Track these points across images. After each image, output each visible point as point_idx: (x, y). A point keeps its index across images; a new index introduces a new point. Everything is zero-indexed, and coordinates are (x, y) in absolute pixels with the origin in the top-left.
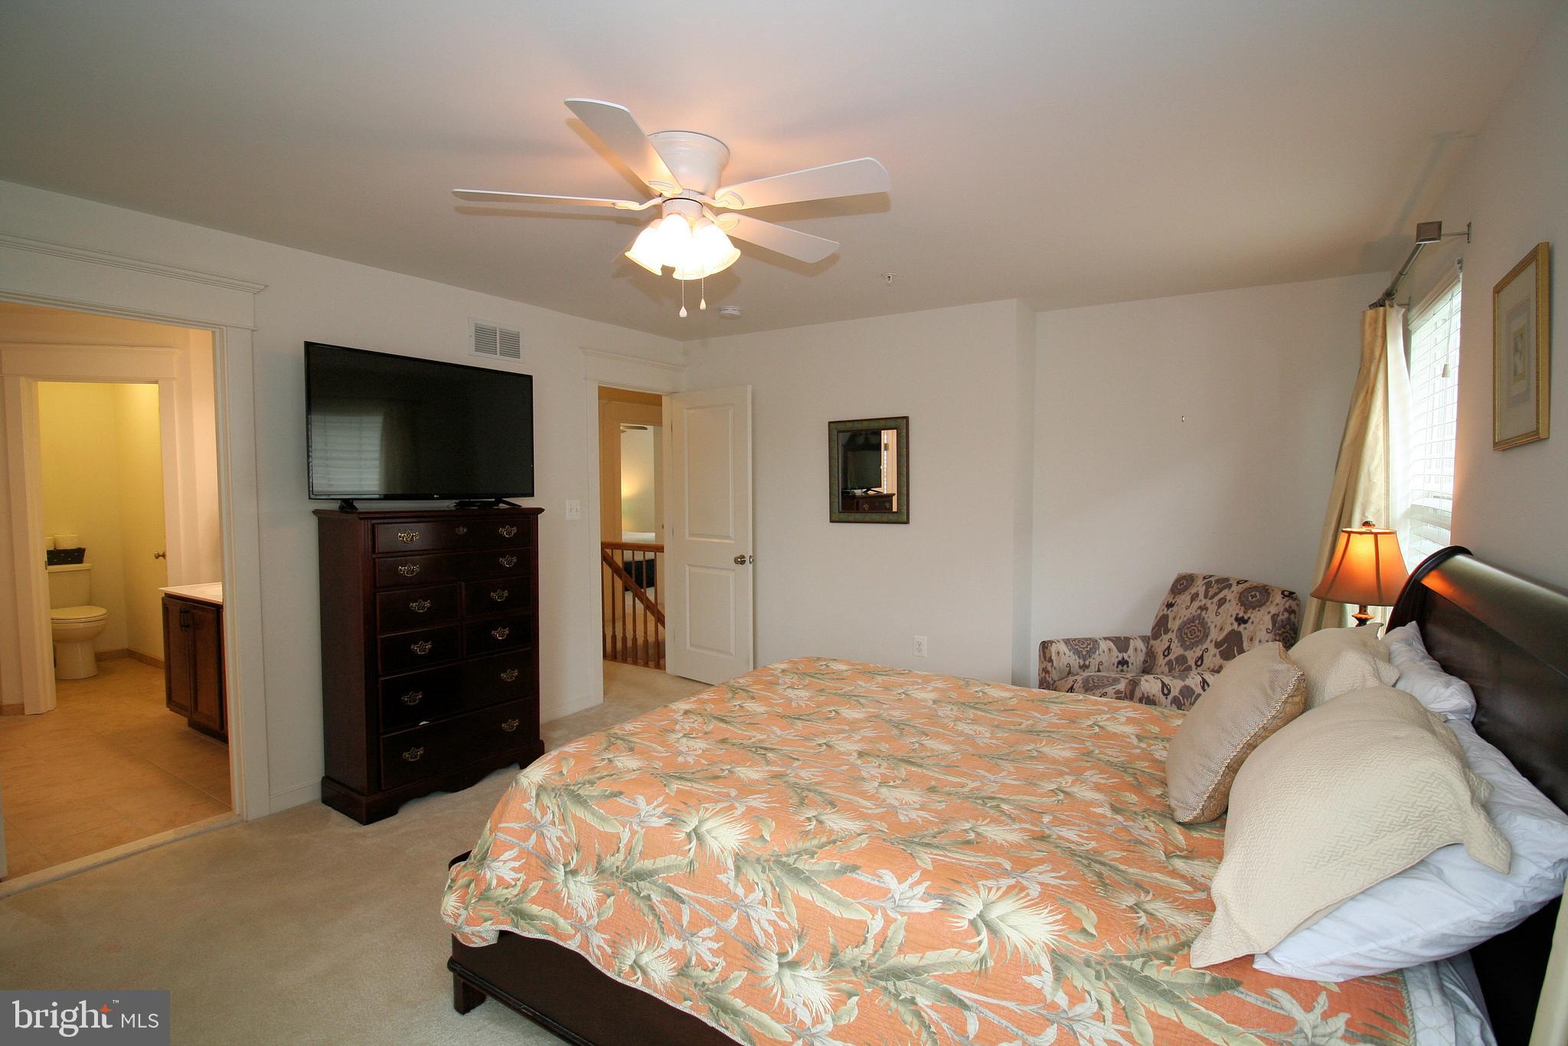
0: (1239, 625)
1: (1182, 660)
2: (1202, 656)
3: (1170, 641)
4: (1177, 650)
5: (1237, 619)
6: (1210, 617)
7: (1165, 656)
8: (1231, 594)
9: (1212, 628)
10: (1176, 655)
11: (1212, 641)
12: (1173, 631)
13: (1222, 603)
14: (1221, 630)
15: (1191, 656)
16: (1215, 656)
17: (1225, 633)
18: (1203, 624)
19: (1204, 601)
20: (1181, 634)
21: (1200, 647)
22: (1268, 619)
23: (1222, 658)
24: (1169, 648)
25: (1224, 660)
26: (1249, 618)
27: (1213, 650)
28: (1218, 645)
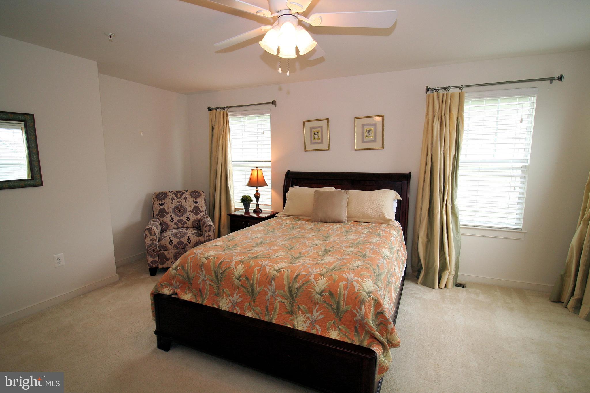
0: (196, 204)
1: (180, 221)
2: (188, 217)
3: (171, 216)
4: (176, 218)
5: (194, 202)
6: (183, 203)
7: (172, 222)
8: (187, 195)
9: (187, 207)
10: (177, 220)
11: (189, 211)
12: (170, 213)
13: (185, 198)
14: (191, 207)
15: (184, 218)
16: (193, 215)
17: (193, 208)
18: (182, 206)
19: (178, 200)
20: (175, 212)
21: (186, 214)
22: (203, 199)
23: (196, 215)
24: (172, 218)
25: (197, 215)
26: (198, 201)
27: (191, 214)
28: (192, 212)
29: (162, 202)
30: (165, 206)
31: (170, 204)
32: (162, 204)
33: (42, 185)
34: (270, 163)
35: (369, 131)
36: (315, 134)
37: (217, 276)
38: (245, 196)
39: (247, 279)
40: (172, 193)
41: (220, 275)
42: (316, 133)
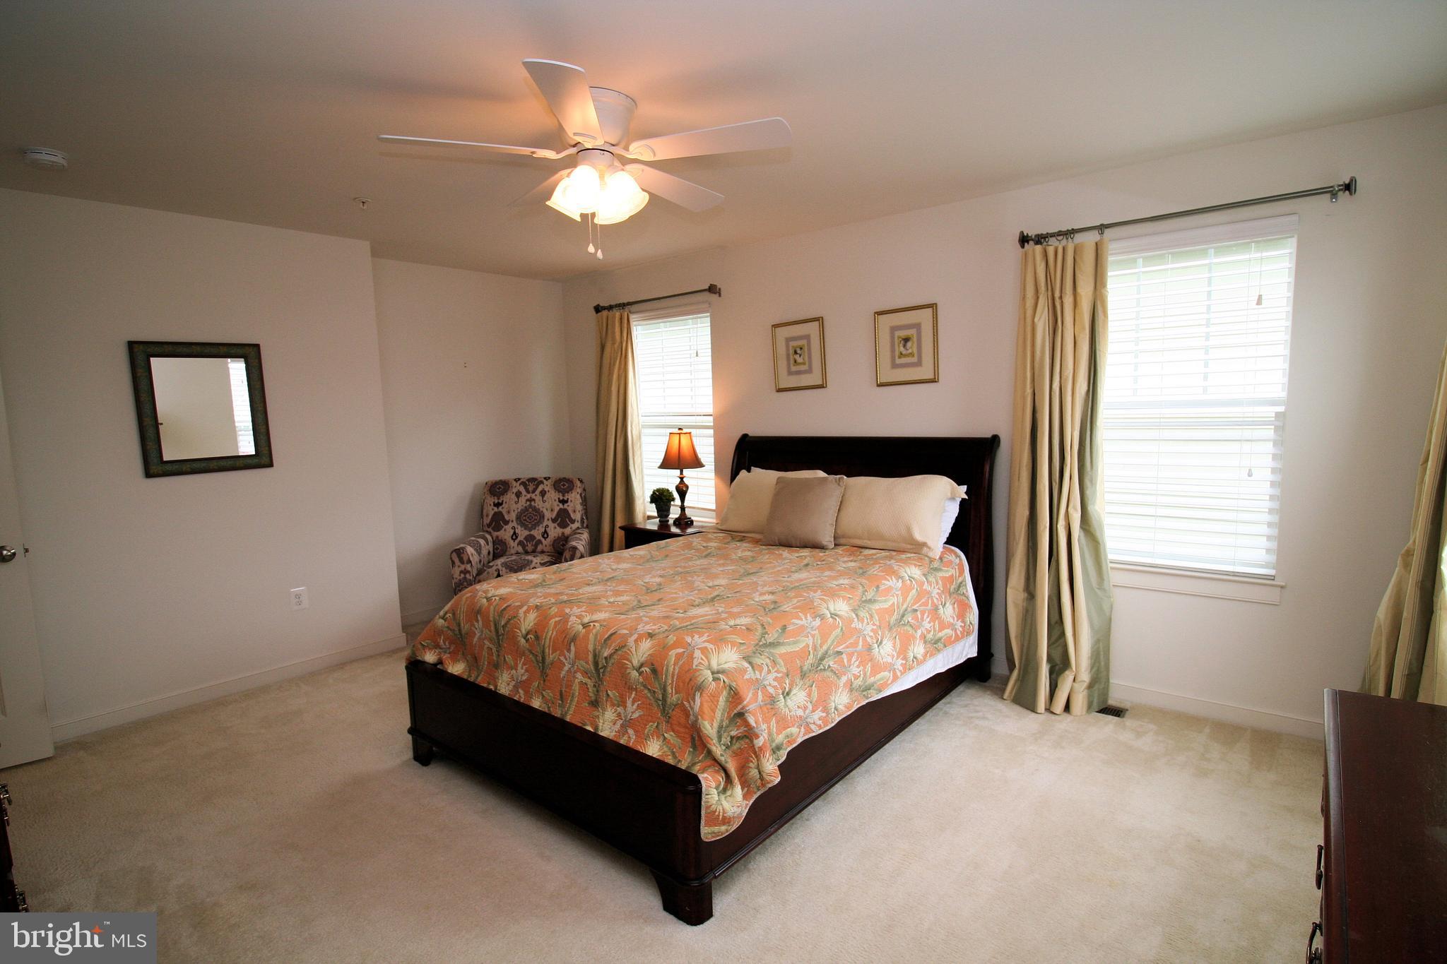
0: (563, 505)
1: (530, 538)
2: (545, 531)
3: (514, 528)
4: (522, 533)
5: (560, 501)
6: (538, 503)
7: (514, 540)
8: (547, 486)
9: (545, 511)
10: (524, 536)
11: (548, 520)
12: (512, 521)
13: (543, 493)
14: (552, 510)
15: (537, 533)
16: (555, 528)
17: (555, 513)
18: (536, 510)
19: (529, 496)
20: (521, 521)
21: (541, 525)
22: (578, 496)
23: (561, 528)
24: (515, 533)
25: (563, 528)
26: (568, 499)
27: (552, 525)
28: (554, 521)
29: (498, 499)
30: (503, 508)
31: (512, 504)
32: (498, 505)
33: (271, 465)
34: (711, 419)
35: (906, 340)
36: (796, 353)
37: (596, 664)
38: (658, 490)
39: (654, 671)
40: (519, 482)
41: (602, 662)
42: (799, 352)
